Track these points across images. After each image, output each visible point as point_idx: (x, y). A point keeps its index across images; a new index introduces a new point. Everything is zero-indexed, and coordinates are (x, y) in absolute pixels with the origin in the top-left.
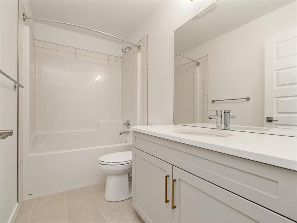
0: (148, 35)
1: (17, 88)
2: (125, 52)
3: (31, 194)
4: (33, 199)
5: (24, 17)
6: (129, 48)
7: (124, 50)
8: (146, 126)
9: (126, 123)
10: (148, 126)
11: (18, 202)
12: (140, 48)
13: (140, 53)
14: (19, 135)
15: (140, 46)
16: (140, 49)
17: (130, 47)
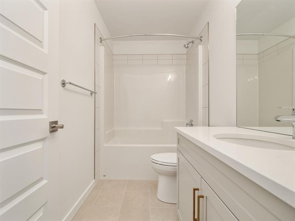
0: (209, 23)
1: (94, 94)
2: (188, 47)
3: (104, 176)
4: (106, 180)
5: (101, 40)
6: (192, 42)
7: (186, 46)
8: (208, 127)
9: (189, 123)
10: (209, 127)
11: (95, 179)
12: (202, 39)
13: (202, 45)
14: (95, 129)
15: (201, 37)
16: (201, 41)
17: (193, 40)
